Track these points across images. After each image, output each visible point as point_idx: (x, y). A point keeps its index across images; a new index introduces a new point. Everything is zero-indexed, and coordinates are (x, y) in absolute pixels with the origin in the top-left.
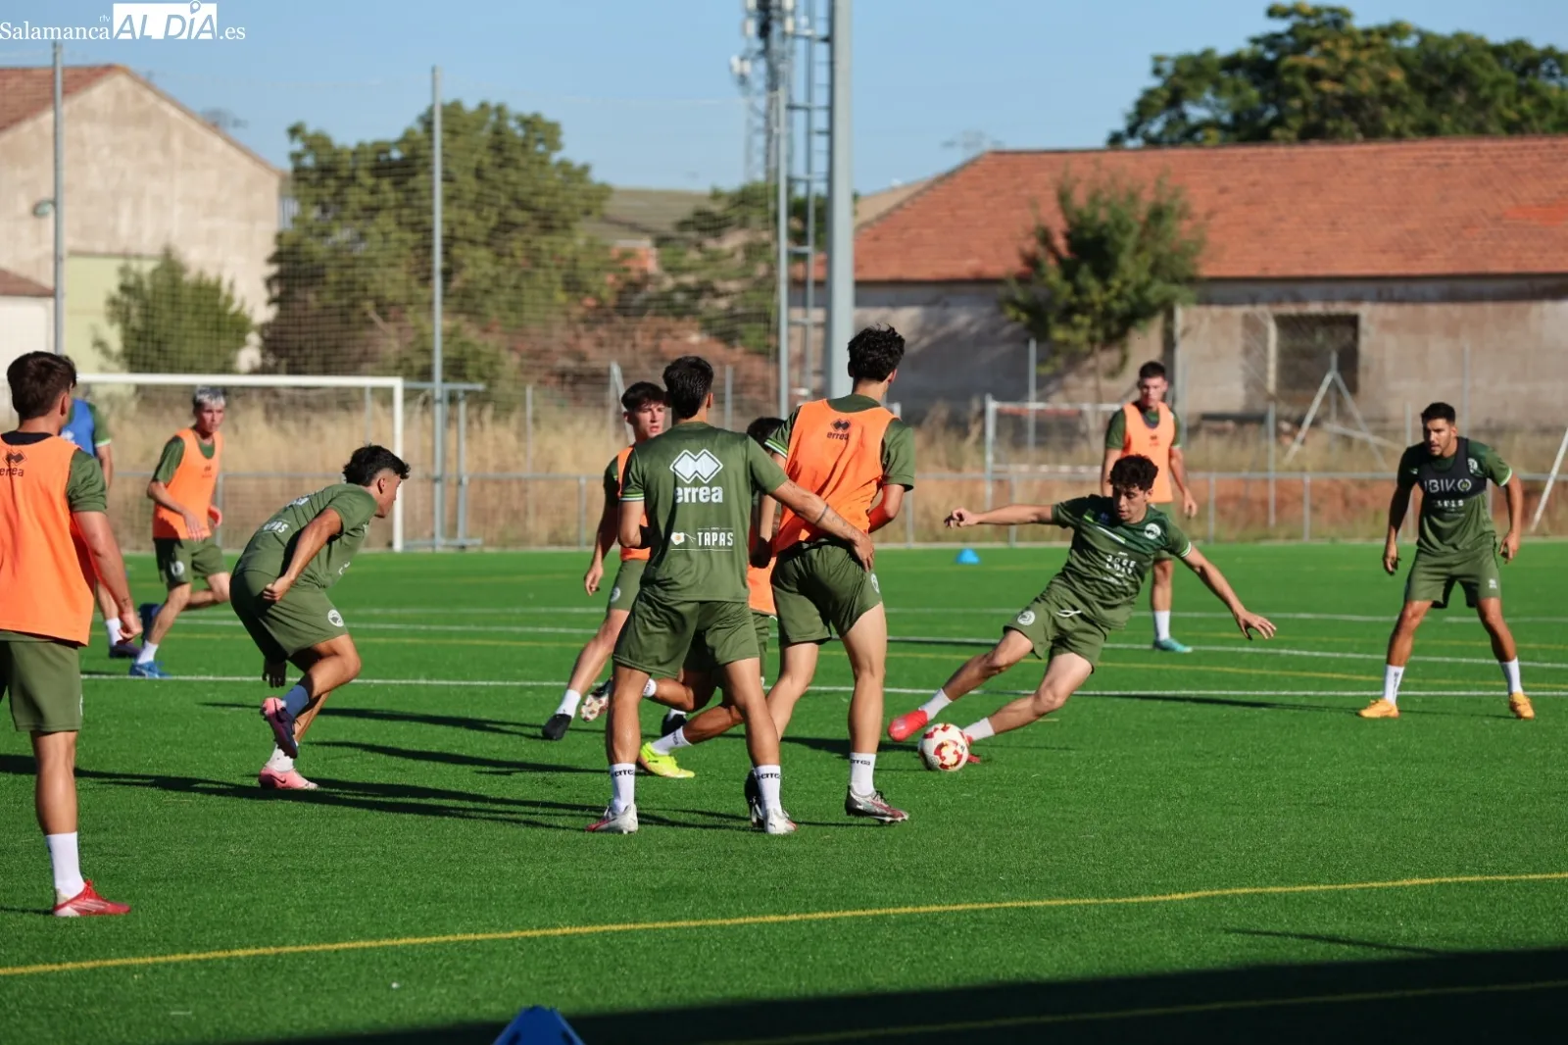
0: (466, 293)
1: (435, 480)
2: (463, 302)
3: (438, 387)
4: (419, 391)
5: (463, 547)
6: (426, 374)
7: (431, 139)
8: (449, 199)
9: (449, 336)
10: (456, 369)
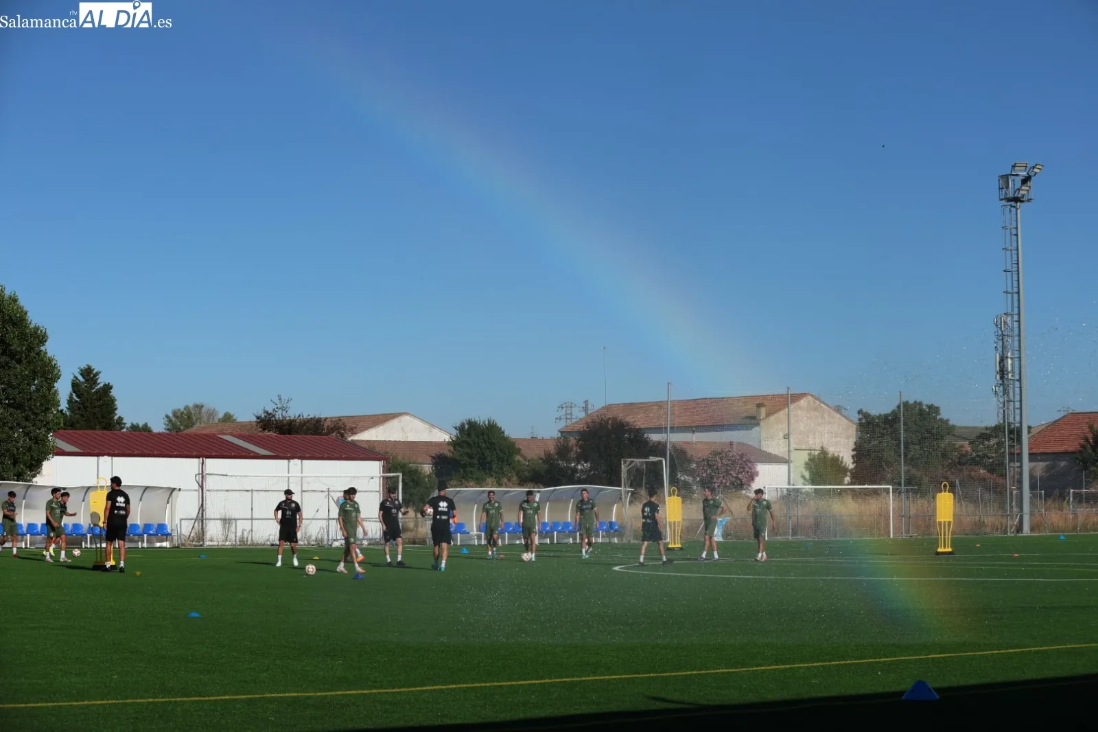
0: (912, 459)
1: (903, 516)
2: (911, 461)
3: (903, 488)
4: (898, 489)
5: (911, 536)
6: (900, 484)
7: (900, 411)
8: (906, 431)
9: (907, 472)
10: (909, 482)
